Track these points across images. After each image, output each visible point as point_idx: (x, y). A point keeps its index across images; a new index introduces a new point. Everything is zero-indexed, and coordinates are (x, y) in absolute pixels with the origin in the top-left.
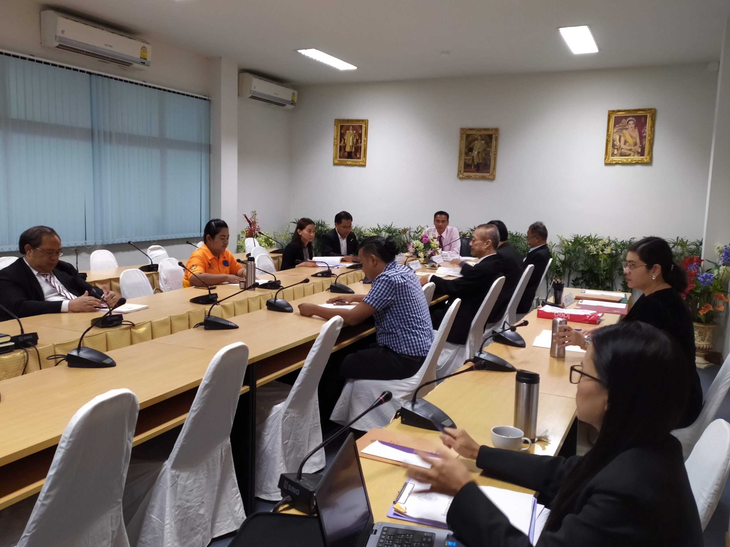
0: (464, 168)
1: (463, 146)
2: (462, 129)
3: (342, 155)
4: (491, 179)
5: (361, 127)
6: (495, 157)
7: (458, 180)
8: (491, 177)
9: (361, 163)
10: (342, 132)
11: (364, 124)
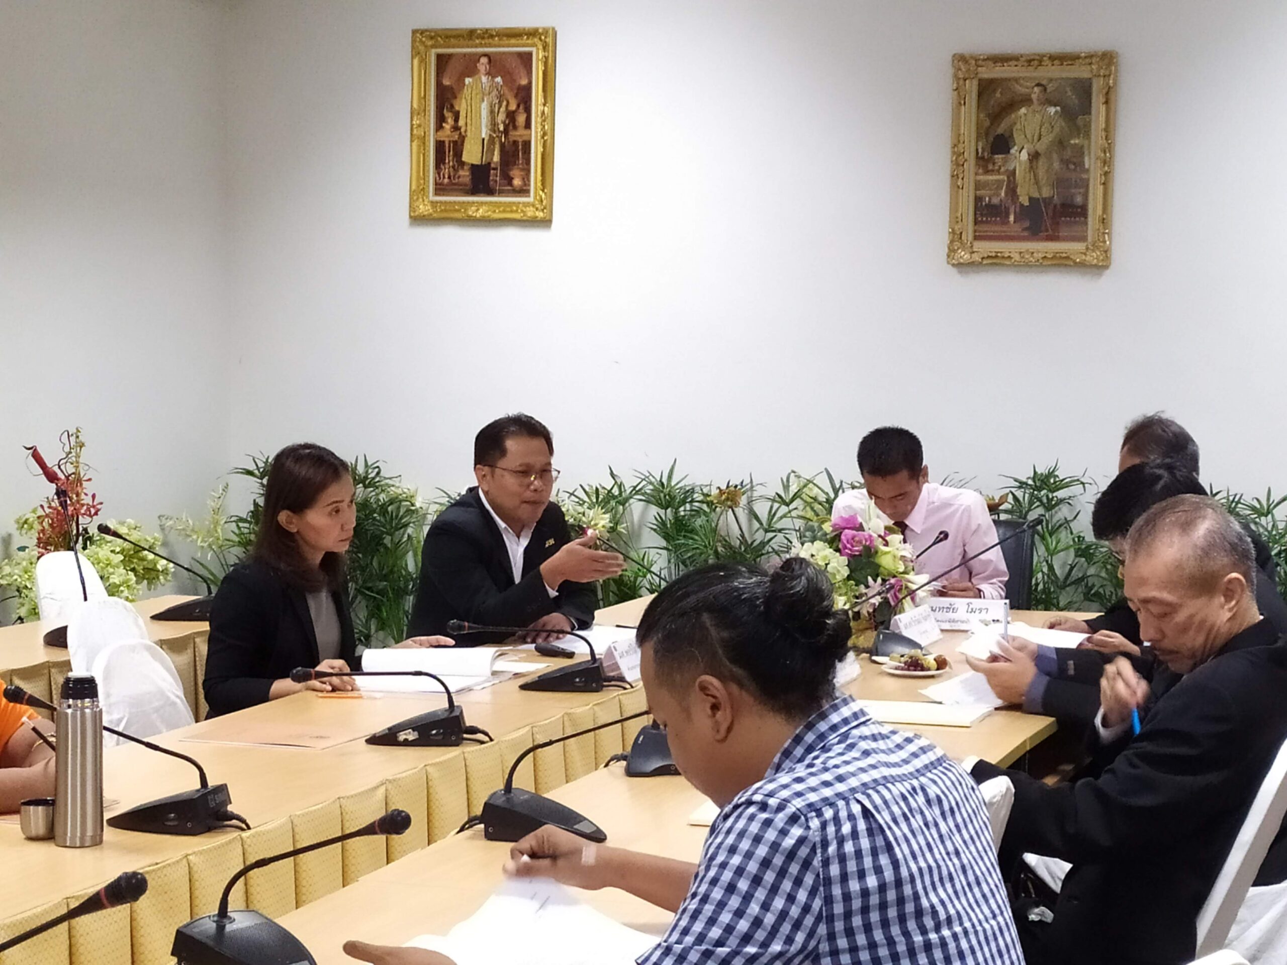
0: (976, 222)
1: (969, 131)
2: (960, 59)
3: (446, 180)
4: (1096, 266)
5: (526, 59)
6: (1106, 174)
7: (954, 271)
8: (1092, 257)
9: (530, 212)
10: (446, 82)
11: (541, 47)
